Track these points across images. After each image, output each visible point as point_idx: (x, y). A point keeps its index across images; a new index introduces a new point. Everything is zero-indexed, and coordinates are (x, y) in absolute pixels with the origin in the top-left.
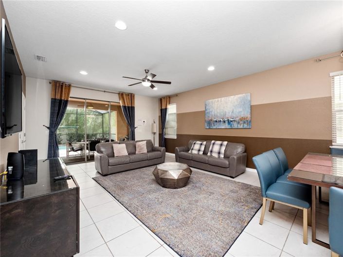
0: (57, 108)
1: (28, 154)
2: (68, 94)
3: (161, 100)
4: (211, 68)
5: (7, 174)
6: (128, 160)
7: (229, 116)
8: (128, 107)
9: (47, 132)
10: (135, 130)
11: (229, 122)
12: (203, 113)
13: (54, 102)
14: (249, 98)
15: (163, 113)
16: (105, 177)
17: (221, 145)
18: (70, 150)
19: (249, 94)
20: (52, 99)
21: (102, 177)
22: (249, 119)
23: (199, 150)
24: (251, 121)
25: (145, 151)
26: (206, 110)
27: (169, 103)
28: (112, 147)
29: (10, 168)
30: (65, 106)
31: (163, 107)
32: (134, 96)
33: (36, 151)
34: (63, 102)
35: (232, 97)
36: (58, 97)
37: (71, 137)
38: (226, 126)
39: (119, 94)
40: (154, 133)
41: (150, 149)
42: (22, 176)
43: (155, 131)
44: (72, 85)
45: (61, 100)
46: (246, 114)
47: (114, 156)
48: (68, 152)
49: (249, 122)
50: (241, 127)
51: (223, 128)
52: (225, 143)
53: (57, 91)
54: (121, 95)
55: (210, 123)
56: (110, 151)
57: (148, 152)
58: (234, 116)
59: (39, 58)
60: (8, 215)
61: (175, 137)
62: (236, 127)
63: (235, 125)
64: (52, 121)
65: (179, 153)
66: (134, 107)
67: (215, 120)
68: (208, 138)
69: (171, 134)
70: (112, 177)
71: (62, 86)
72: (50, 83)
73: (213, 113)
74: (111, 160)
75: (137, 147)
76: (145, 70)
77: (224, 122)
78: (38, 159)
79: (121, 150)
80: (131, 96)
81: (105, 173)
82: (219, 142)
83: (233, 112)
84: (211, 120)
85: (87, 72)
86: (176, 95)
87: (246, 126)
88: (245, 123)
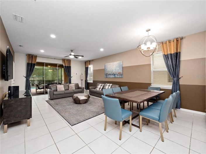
0: (30, 68)
1: (15, 88)
2: (36, 60)
3: (86, 62)
4: (102, 50)
5: (8, 94)
6: (63, 93)
7: (114, 71)
8: (68, 66)
9: (25, 79)
10: (71, 78)
11: (114, 74)
12: (104, 70)
13: (28, 64)
14: (122, 63)
15: (87, 69)
16: (51, 101)
17: (109, 86)
18: (37, 88)
19: (122, 62)
20: (27, 63)
21: (50, 100)
22: (122, 73)
23: (100, 88)
24: (122, 74)
25: (74, 88)
26: (105, 68)
27: (90, 64)
28: (57, 87)
29: (9, 91)
30: (34, 67)
31: (87, 67)
32: (70, 61)
33: (18, 87)
34: (33, 64)
35: (115, 62)
36: (30, 62)
37: (40, 82)
38: (113, 76)
39: (62, 60)
40: (82, 80)
41: (77, 88)
42: (13, 94)
43: (82, 79)
44: (38, 56)
45: (32, 64)
46: (120, 71)
47: (57, 91)
48: (36, 89)
49: (122, 75)
50: (119, 77)
51: (112, 77)
52: (111, 85)
53: (30, 59)
54: (64, 60)
55: (106, 75)
56: (55, 89)
57: (75, 89)
58: (116, 71)
59: (20, 46)
60: (9, 103)
61: (92, 82)
62: (117, 77)
63: (116, 76)
64: (28, 74)
65: (91, 90)
66: (71, 67)
67: (109, 73)
68: (105, 82)
69: (90, 80)
70: (55, 100)
71: (32, 57)
72: (26, 55)
73: (108, 70)
74: (55, 93)
75: (69, 86)
76: (71, 50)
77: (112, 74)
78: (19, 90)
79: (61, 88)
80: (69, 61)
81: (52, 98)
82: (109, 84)
83: (115, 70)
84: (107, 73)
85: (44, 51)
86: (93, 60)
87: (120, 77)
88: (120, 75)
